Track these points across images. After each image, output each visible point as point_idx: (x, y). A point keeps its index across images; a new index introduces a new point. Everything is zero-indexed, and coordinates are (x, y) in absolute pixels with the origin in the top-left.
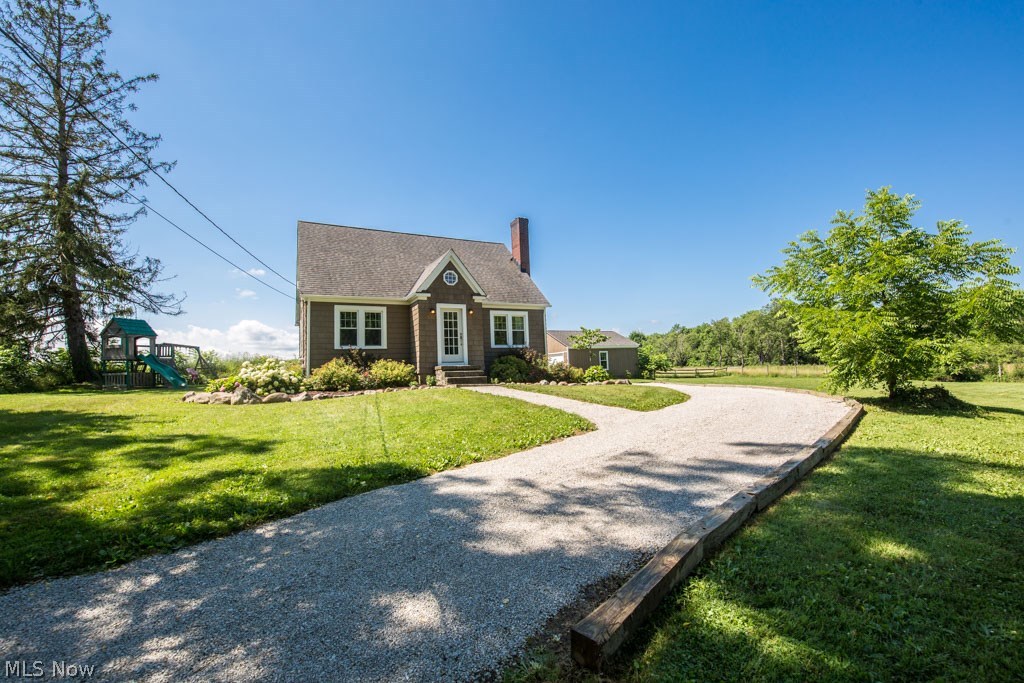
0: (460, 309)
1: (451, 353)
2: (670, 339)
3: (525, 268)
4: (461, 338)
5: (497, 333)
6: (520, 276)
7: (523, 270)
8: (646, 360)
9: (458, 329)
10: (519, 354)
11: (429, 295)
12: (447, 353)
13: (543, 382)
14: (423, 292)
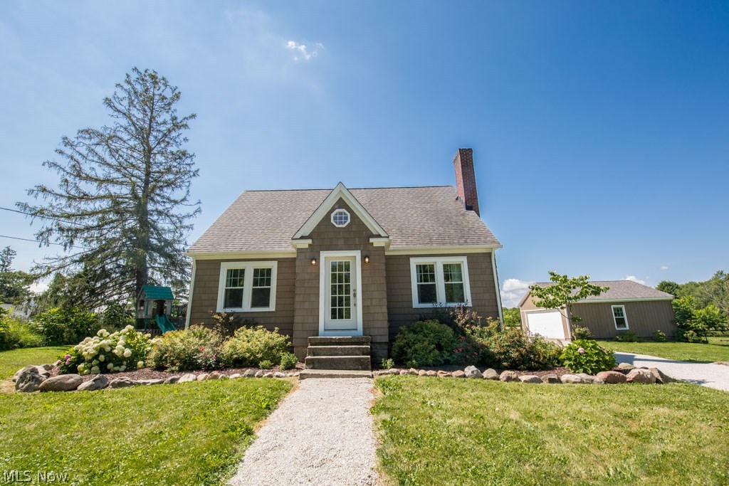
0: (353, 257)
1: (341, 317)
2: (713, 287)
3: (472, 204)
4: (355, 295)
5: (421, 288)
6: (463, 215)
7: (469, 208)
8: (687, 315)
9: (351, 283)
10: (445, 317)
11: (310, 241)
12: (334, 317)
13: (470, 370)
14: (302, 238)
